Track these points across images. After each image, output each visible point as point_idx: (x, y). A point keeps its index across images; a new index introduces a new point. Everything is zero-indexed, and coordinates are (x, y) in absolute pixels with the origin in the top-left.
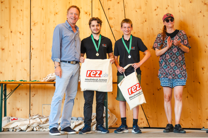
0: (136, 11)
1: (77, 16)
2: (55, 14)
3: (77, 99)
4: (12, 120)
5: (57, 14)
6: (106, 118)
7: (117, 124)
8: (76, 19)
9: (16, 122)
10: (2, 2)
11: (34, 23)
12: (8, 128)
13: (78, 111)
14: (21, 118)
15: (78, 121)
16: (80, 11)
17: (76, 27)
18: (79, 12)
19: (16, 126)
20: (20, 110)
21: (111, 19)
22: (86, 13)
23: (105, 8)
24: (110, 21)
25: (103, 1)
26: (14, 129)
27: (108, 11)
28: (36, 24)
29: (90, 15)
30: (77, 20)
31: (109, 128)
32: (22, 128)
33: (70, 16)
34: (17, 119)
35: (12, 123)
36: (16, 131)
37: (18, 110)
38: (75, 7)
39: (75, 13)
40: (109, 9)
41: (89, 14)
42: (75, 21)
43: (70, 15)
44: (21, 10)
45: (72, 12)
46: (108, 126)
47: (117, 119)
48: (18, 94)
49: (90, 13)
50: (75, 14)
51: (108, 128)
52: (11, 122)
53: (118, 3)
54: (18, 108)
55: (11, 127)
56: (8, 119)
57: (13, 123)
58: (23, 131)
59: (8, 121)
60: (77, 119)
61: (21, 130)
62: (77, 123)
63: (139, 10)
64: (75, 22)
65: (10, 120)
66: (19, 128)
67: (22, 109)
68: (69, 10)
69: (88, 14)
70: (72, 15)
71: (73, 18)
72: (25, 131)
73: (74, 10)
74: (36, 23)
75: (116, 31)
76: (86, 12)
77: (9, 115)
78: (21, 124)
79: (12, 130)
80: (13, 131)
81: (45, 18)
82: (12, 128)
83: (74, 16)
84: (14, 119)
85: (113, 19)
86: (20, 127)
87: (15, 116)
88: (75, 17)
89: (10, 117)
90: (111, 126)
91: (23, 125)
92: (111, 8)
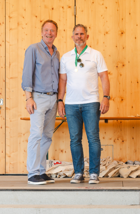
1: (53, 33)
2: (105, 34)
3: (133, 138)
4: (55, 164)
5: (107, 33)
8: (52, 37)
9: (60, 166)
10: (41, 22)
12: (50, 174)
13: (135, 153)
14: (65, 162)
15: (134, 166)
16: (58, 27)
17: (53, 47)
18: (56, 27)
19: (60, 172)
20: (64, 151)
26: (57, 175)
30: (54, 38)
32: (67, 174)
33: (45, 34)
34: (61, 163)
35: (55, 168)
36: (60, 177)
37: (61, 152)
38: (51, 21)
39: (51, 29)
42: (51, 39)
43: (45, 32)
44: (64, 30)
45: (47, 28)
48: (62, 133)
50: (51, 31)
52: (54, 166)
54: (62, 149)
55: (54, 172)
56: (50, 163)
57: (57, 167)
58: (68, 177)
59: (50, 165)
60: (134, 163)
61: (66, 177)
62: (135, 168)
64: (51, 41)
65: (53, 164)
66: (64, 174)
67: (67, 151)
68: (43, 26)
70: (48, 32)
71: (48, 36)
72: (71, 177)
73: (49, 26)
77: (51, 157)
78: (66, 169)
79: (54, 176)
80: (56, 177)
81: (93, 39)
82: (55, 174)
84: (57, 163)
86: (64, 172)
87: (58, 159)
88: (50, 34)
89: (53, 160)
91: (69, 171)
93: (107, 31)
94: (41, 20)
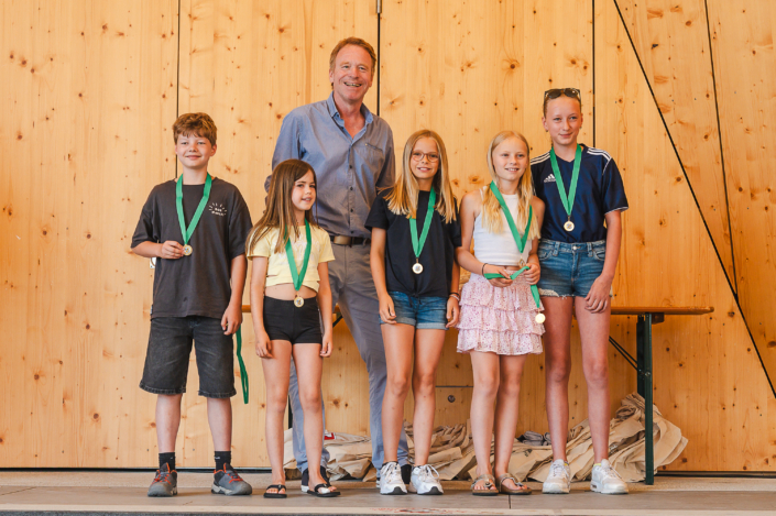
0: (754, 52)
1: (365, 75)
2: (465, 67)
3: (541, 368)
5: (469, 65)
6: (646, 436)
7: (685, 461)
8: (361, 85)
10: (281, 30)
11: (389, 101)
15: (545, 446)
18: (370, 59)
20: (342, 404)
21: (661, 80)
22: (573, 62)
23: (641, 43)
24: (660, 90)
25: (634, 18)
27: (650, 51)
28: (396, 103)
29: (585, 68)
30: (364, 87)
31: (657, 475)
32: (350, 470)
33: (341, 75)
34: (332, 438)
37: (334, 406)
39: (358, 63)
40: (654, 46)
41: (582, 66)
42: (357, 91)
43: (340, 72)
45: (348, 60)
46: (655, 467)
47: (686, 441)
48: (337, 349)
49: (586, 63)
50: (358, 68)
51: (655, 473)
53: (688, 23)
54: (336, 397)
58: (354, 479)
60: (544, 440)
61: (348, 477)
62: (546, 455)
63: (763, 47)
64: (358, 95)
66: (341, 469)
67: (350, 404)
68: (335, 52)
69: (581, 64)
70: (349, 72)
71: (351, 82)
72: (361, 479)
73: (354, 55)
74: (397, 100)
75: (681, 122)
76: (573, 57)
78: (346, 455)
81: (430, 81)
83: (354, 76)
85: (671, 80)
86: (342, 464)
88: (357, 78)
90: (664, 467)
91: (354, 459)
92: (661, 41)
93: (471, 60)
94: (282, 26)
